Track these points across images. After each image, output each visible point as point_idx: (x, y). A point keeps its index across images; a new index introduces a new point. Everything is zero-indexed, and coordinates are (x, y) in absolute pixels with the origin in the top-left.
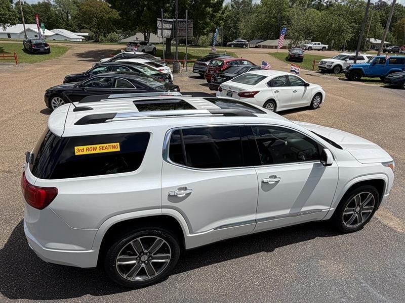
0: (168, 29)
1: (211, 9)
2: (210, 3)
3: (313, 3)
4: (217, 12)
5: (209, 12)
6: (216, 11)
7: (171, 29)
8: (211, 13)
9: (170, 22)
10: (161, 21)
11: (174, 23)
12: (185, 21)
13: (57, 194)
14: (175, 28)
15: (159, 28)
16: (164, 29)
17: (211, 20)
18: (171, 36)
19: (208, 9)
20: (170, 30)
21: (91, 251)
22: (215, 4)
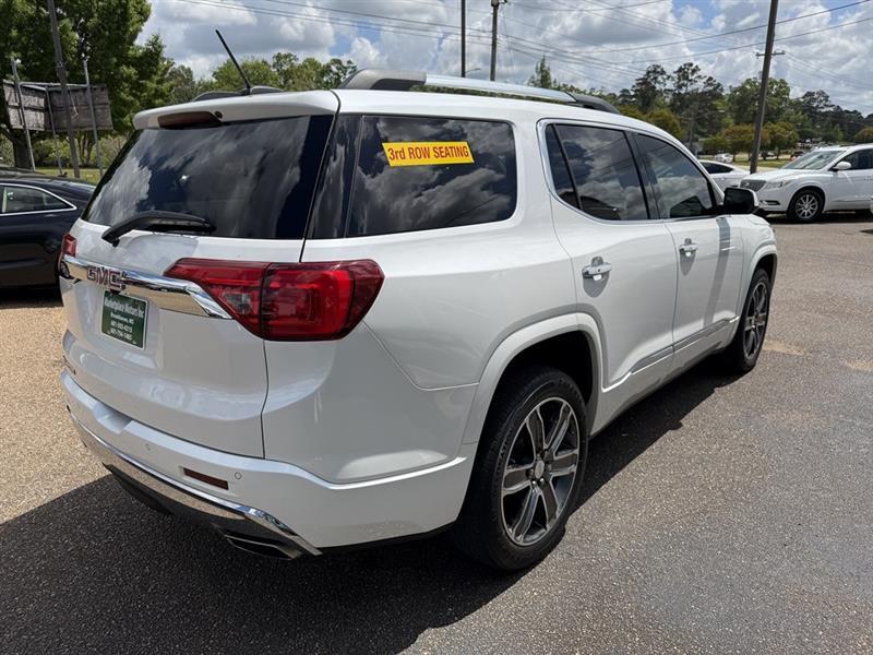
0: (34, 109)
1: (132, 71)
2: (127, 58)
3: (325, 79)
4: (149, 78)
5: (130, 77)
6: (144, 75)
7: (45, 110)
8: (134, 78)
9: (37, 92)
10: (13, 86)
11: (48, 95)
12: (84, 89)
13: (381, 279)
14: (52, 105)
15: (11, 104)
16: (26, 108)
17: (134, 95)
18: (45, 127)
19: (124, 68)
20: (40, 111)
21: (458, 460)
22: (141, 58)
